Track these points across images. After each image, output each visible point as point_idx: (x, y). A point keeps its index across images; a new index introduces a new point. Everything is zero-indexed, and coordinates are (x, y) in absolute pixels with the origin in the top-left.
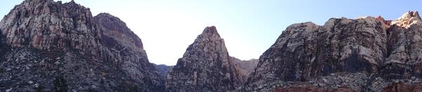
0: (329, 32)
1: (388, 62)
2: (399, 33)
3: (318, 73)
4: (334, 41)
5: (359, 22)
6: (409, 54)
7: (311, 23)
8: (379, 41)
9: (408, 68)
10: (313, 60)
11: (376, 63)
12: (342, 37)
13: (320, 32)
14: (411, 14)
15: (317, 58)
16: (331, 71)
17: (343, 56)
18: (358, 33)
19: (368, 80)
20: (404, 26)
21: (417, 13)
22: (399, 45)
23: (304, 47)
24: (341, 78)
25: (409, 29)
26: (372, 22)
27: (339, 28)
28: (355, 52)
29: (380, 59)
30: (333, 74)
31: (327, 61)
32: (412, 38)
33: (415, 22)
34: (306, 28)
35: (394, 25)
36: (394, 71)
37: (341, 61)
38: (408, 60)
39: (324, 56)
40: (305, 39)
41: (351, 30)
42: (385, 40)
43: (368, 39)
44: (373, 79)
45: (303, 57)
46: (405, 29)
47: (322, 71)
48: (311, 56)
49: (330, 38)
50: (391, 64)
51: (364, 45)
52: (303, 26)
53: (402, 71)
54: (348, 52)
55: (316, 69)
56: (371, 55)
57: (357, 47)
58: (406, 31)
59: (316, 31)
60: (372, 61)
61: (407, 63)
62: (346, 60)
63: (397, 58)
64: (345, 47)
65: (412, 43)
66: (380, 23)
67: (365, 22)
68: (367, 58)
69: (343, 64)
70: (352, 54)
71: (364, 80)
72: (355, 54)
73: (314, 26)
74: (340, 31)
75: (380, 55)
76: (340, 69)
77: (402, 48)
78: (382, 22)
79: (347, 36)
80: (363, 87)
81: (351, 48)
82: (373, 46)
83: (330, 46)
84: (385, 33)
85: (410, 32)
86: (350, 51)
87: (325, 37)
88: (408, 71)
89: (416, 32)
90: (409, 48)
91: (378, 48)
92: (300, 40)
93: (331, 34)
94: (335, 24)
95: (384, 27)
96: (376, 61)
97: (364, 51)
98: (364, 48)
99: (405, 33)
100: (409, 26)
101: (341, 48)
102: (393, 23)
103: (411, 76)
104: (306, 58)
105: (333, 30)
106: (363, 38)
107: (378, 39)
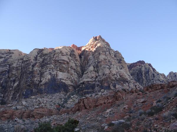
0: (32, 60)
1: (82, 82)
2: (88, 56)
3: (19, 96)
4: (36, 68)
5: (56, 52)
6: (97, 72)
7: (17, 51)
8: (73, 65)
9: (98, 83)
10: (16, 84)
11: (72, 84)
12: (43, 65)
13: (24, 60)
14: (96, 39)
15: (20, 83)
16: (32, 94)
17: (44, 81)
18: (56, 61)
19: (65, 99)
20: (91, 49)
21: (100, 37)
22: (90, 66)
23: (8, 72)
24: (40, 99)
25: (95, 51)
26: (67, 51)
27: (41, 57)
28: (54, 77)
29: (76, 80)
30: (33, 97)
31: (29, 86)
32: (98, 58)
33: (99, 45)
34: (13, 55)
35: (84, 50)
36: (87, 88)
37: (41, 85)
38: (97, 77)
39: (27, 81)
40: (10, 65)
41: (50, 59)
42: (78, 63)
43: (64, 65)
44: (69, 97)
45: (6, 82)
46: (93, 52)
47: (23, 95)
48: (14, 81)
49: (33, 66)
50: (83, 83)
51: (61, 70)
52: (10, 52)
53: (93, 87)
54: (47, 77)
55: (18, 93)
56: (67, 78)
57: (55, 73)
58: (94, 53)
59: (21, 59)
60: (68, 82)
61: (97, 80)
62: (46, 84)
63: (88, 77)
64: (45, 73)
65: (99, 62)
66: (73, 51)
67: (61, 52)
68: (64, 81)
69: (43, 87)
70: (51, 79)
71: (61, 99)
72: (54, 79)
73: (20, 53)
74: (41, 60)
75: (75, 76)
76: (40, 92)
77: (91, 68)
78: (75, 49)
79: (47, 64)
80: (59, 105)
81: (50, 74)
82: (69, 71)
83: (32, 72)
84: (78, 58)
85: (96, 54)
86: (49, 77)
87: (28, 64)
88: (98, 85)
89: (101, 52)
90: (97, 67)
91: (73, 71)
92: (5, 66)
93: (34, 62)
94: (38, 54)
95: (77, 53)
96: (72, 82)
97: (61, 75)
98: (61, 73)
99: (93, 55)
100: (95, 49)
101: (42, 74)
102: (83, 49)
103: (100, 90)
104: (9, 83)
105: (36, 59)
106: (60, 65)
107: (72, 64)
